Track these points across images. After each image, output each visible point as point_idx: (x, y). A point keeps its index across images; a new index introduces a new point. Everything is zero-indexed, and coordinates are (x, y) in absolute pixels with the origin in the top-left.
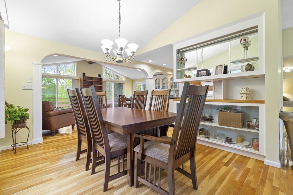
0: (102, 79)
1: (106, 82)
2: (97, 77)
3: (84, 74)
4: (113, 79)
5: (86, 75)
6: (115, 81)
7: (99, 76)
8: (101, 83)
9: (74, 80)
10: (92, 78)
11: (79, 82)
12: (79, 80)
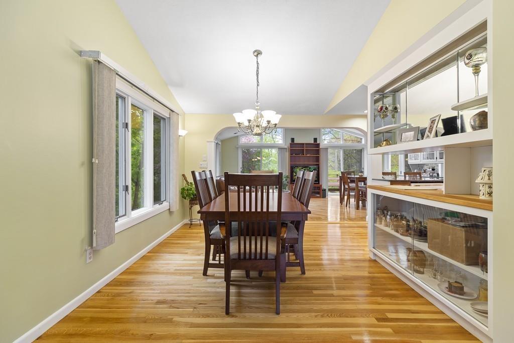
0: (319, 144)
1: (326, 149)
2: (312, 142)
3: (293, 140)
4: (341, 143)
5: (296, 141)
6: (346, 147)
7: (315, 140)
8: (318, 152)
9: (281, 149)
10: (303, 144)
11: (286, 151)
12: (286, 148)
